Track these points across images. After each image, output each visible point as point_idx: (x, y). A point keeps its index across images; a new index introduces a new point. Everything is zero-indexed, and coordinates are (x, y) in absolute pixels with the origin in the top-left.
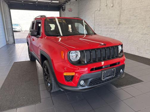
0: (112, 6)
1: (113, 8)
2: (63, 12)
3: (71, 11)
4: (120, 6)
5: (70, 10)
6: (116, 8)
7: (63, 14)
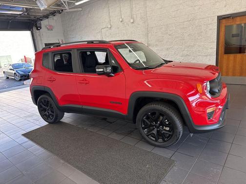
0: (133, 22)
1: (133, 24)
2: (37, 31)
3: (52, 30)
4: (145, 22)
5: (50, 28)
6: (139, 25)
7: (38, 34)
